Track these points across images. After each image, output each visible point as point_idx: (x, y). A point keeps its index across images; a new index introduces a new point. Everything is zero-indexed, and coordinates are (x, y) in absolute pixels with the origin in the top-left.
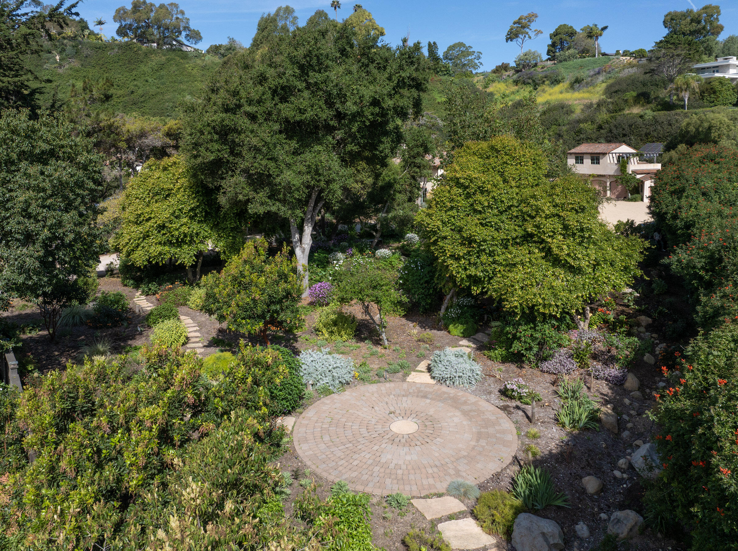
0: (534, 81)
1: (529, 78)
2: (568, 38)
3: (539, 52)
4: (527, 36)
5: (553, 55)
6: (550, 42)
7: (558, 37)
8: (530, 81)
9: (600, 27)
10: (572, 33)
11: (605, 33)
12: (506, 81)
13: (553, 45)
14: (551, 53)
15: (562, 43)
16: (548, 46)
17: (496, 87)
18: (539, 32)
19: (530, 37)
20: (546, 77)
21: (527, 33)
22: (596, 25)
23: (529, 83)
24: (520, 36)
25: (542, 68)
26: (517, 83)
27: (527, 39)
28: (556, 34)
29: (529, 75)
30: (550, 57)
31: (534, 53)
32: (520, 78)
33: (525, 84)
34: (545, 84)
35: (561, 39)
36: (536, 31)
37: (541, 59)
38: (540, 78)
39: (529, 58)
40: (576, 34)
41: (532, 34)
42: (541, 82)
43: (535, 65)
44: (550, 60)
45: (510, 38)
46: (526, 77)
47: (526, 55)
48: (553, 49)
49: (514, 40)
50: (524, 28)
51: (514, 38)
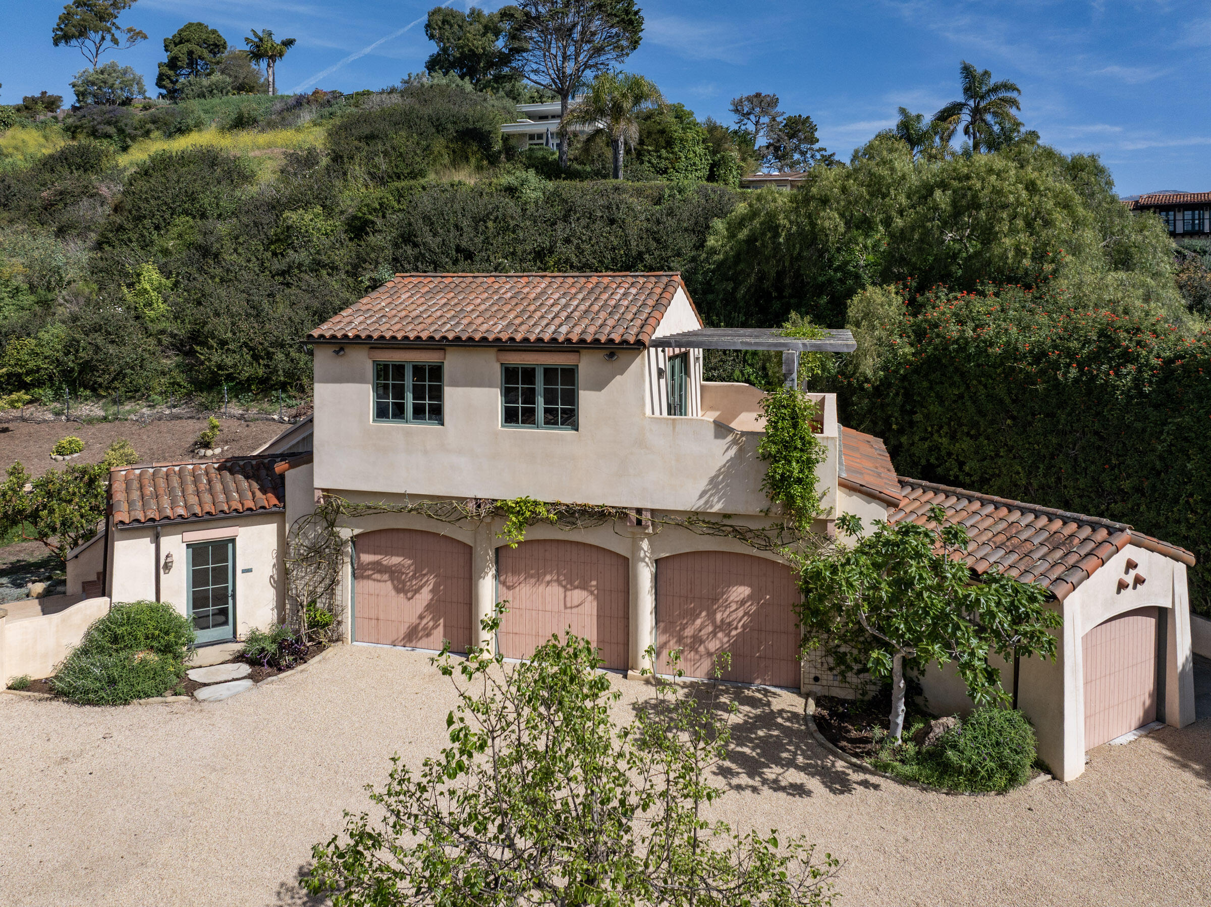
0: (121, 131)
1: (109, 123)
2: (206, 54)
3: (138, 72)
4: (108, 37)
5: (170, 86)
6: (164, 58)
7: (185, 48)
8: (111, 130)
9: (278, 39)
10: (216, 45)
11: (289, 53)
12: (43, 125)
13: (173, 64)
14: (166, 82)
15: (192, 63)
16: (160, 65)
17: (13, 138)
18: (136, 35)
19: (115, 41)
20: (154, 122)
21: (109, 31)
22: (270, 34)
23: (110, 137)
24: (92, 34)
25: (145, 108)
26: (73, 132)
27: (108, 42)
28: (179, 40)
29: (107, 116)
30: (164, 91)
31: (125, 73)
32: (84, 121)
33: (96, 137)
34: (152, 136)
35: (191, 53)
36: (130, 30)
37: (142, 92)
38: (136, 123)
39: (110, 81)
40: (225, 48)
41: (122, 37)
42: (139, 133)
43: (127, 102)
44: (163, 97)
45: (63, 36)
46: (99, 119)
47: (102, 72)
48: (171, 73)
49: (74, 42)
50: (102, 19)
51: (73, 36)
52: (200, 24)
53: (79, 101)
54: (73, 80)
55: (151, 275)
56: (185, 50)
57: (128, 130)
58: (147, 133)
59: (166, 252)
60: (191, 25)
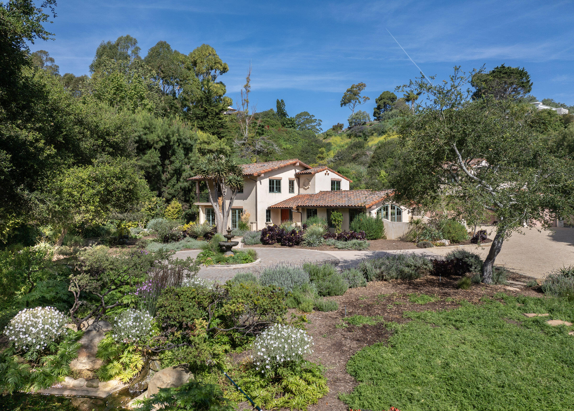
0: (364, 134)
1: (360, 132)
2: (390, 102)
3: (368, 113)
4: (357, 101)
5: (378, 116)
6: (376, 106)
7: (382, 101)
8: (361, 134)
9: (415, 93)
10: (393, 98)
12: (341, 135)
13: (379, 108)
15: (385, 106)
16: (374, 109)
17: (333, 139)
18: (366, 99)
19: (360, 102)
20: (374, 130)
21: (358, 99)
22: (412, 92)
23: (360, 136)
24: (352, 101)
25: (370, 125)
26: (350, 136)
27: (357, 103)
28: (381, 99)
29: (360, 130)
30: (376, 118)
31: (364, 113)
32: (353, 132)
33: (357, 137)
34: (374, 135)
35: (385, 103)
36: (364, 97)
37: (369, 119)
38: (369, 131)
39: (359, 118)
40: (396, 99)
41: (361, 100)
42: (370, 134)
43: (365, 123)
44: (376, 120)
45: (344, 103)
46: (357, 131)
47: (357, 115)
48: (378, 111)
49: (347, 105)
50: (355, 95)
51: (347, 103)
52: (388, 92)
53: (350, 125)
54: (348, 118)
55: (383, 173)
56: (383, 102)
57: (367, 134)
58: (372, 134)
59: (386, 167)
60: (384, 92)
